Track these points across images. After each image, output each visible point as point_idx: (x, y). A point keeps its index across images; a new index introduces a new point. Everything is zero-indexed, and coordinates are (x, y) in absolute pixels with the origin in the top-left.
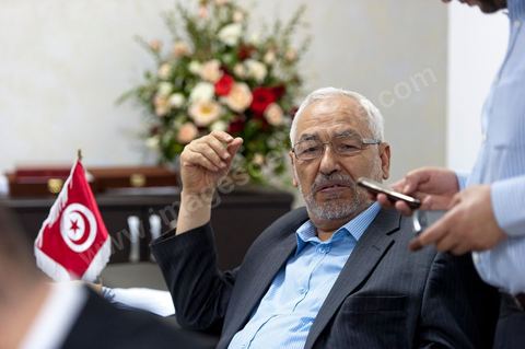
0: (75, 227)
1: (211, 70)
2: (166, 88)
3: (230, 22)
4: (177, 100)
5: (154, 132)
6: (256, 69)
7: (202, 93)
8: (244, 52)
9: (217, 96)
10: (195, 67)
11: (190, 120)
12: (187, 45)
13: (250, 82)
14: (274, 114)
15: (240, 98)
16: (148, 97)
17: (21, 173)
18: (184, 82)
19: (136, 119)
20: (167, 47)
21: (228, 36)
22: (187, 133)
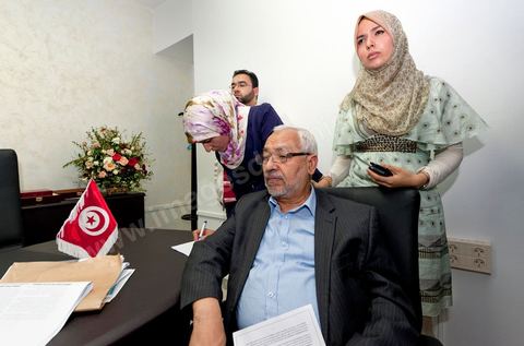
0: (91, 220)
1: (111, 152)
2: (91, 159)
3: (115, 136)
4: (97, 163)
5: (85, 175)
6: (129, 152)
7: (108, 160)
8: (124, 146)
9: (115, 161)
10: (103, 151)
11: (102, 169)
12: (97, 144)
13: (126, 156)
14: (137, 167)
15: (124, 161)
16: (81, 163)
18: (99, 156)
19: (76, 172)
20: (89, 144)
21: (116, 140)
22: (103, 174)
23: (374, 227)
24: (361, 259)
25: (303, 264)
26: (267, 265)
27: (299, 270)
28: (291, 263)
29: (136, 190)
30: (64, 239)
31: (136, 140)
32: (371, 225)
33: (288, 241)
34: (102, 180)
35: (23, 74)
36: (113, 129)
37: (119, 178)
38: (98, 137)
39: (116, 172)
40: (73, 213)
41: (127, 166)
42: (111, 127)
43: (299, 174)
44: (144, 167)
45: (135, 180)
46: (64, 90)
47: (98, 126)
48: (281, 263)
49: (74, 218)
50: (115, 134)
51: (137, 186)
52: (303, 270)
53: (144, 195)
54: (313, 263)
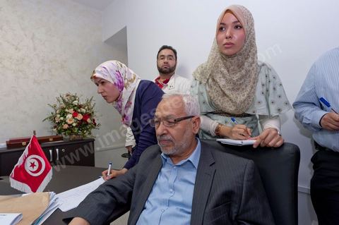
0: (33, 165)
1: (71, 111)
2: (59, 116)
3: (75, 100)
4: (62, 118)
5: (55, 127)
6: (84, 110)
7: (69, 116)
8: (80, 107)
9: (73, 117)
10: (67, 110)
11: (66, 123)
12: (64, 105)
13: (82, 113)
14: (89, 120)
15: (80, 117)
16: (53, 118)
17: (11, 141)
18: (64, 114)
19: (49, 124)
20: (58, 106)
21: (75, 103)
22: (66, 126)
23: (248, 181)
24: (234, 210)
25: (182, 210)
26: (155, 209)
27: (178, 216)
28: (173, 209)
29: (89, 136)
30: (14, 178)
31: (89, 102)
32: (245, 179)
33: (174, 188)
34: (65, 130)
35: (18, 61)
36: (74, 95)
37: (76, 129)
38: (64, 101)
39: (74, 125)
40: (21, 160)
41: (82, 120)
42: (73, 93)
43: (185, 136)
44: (94, 120)
45: (87, 130)
46: (43, 70)
47: (64, 93)
48: (165, 208)
49: (21, 164)
50: (75, 98)
51: (90, 134)
52: (182, 216)
53: (94, 140)
54: (190, 210)
